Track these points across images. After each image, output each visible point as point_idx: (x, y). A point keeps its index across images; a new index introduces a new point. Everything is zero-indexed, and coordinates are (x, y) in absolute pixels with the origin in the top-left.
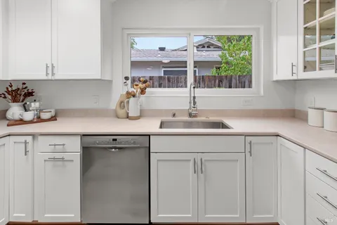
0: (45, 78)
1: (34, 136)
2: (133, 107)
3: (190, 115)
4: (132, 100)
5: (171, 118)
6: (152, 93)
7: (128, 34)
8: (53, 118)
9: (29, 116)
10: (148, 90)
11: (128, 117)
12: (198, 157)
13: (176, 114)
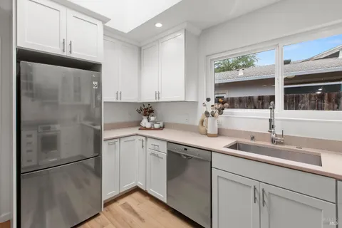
0: (155, 101)
1: (146, 137)
2: (212, 125)
3: (273, 141)
4: (210, 119)
5: (248, 141)
6: (232, 114)
7: (211, 60)
8: (161, 128)
9: (148, 125)
10: (226, 111)
11: (207, 134)
12: (260, 187)
13: (255, 138)
